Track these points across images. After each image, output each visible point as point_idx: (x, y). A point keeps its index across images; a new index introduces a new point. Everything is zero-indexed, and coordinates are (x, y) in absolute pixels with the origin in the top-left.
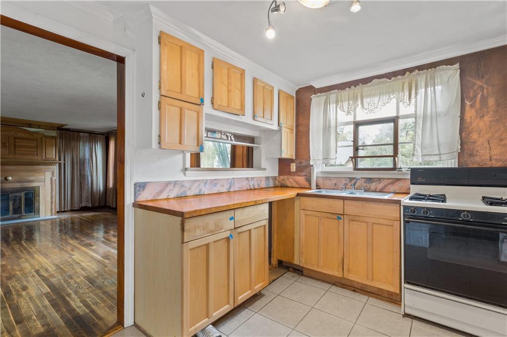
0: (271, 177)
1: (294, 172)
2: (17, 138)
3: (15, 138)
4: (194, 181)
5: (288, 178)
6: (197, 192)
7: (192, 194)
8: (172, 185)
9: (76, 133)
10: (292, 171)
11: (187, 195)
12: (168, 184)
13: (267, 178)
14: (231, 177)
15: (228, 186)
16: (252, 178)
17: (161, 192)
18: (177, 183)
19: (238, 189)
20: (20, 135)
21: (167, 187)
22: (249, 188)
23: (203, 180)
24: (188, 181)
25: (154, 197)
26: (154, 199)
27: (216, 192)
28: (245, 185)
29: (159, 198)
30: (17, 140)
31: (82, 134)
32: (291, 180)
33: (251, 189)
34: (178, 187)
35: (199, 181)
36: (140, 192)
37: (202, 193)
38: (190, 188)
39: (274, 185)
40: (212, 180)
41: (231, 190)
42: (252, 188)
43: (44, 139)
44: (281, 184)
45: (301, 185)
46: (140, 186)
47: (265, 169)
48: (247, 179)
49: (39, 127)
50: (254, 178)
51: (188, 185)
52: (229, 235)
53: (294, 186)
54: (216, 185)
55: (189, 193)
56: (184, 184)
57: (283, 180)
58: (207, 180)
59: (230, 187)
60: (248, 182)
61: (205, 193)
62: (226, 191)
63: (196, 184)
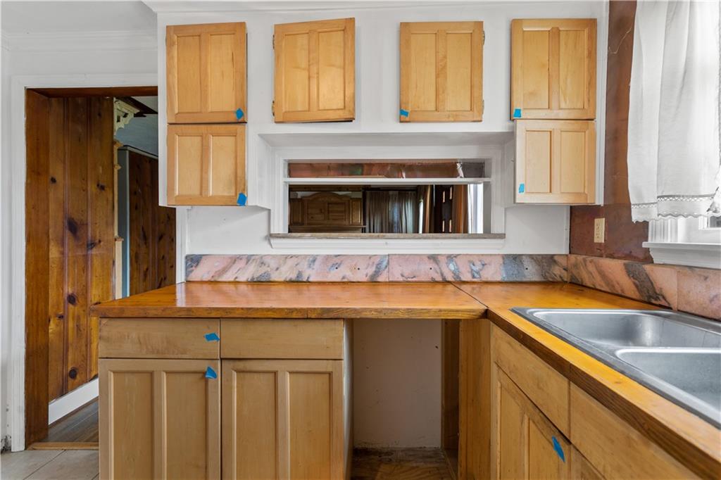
0: (531, 256)
1: (600, 244)
2: (331, 204)
3: (329, 204)
4: (287, 257)
5: (585, 260)
6: (293, 276)
7: (282, 279)
8: (244, 261)
9: (385, 192)
10: (596, 240)
11: (272, 280)
12: (235, 259)
13: (516, 258)
14: (386, 252)
15: (371, 270)
16: (450, 258)
17: (224, 270)
18: (253, 258)
19: (401, 279)
20: (333, 200)
21: (234, 263)
22: (440, 279)
23: (306, 256)
24: (274, 256)
25: (213, 277)
26: (212, 280)
27: (339, 280)
28: (426, 272)
29: (220, 280)
30: (330, 205)
31: (391, 193)
32: (591, 268)
33: (446, 282)
34: (254, 264)
35: (297, 256)
36: (193, 268)
37: (305, 280)
38: (277, 269)
39: (545, 277)
40: (328, 257)
41: (380, 279)
42: (450, 278)
43: (351, 201)
44: (573, 277)
45: (613, 286)
46: (192, 260)
47: (502, 236)
48: (433, 258)
49: (348, 190)
50: (456, 256)
51: (273, 264)
52: (206, 369)
53: (598, 287)
54: (337, 266)
55: (275, 277)
56: (266, 260)
57: (576, 266)
58: (317, 255)
59: (377, 273)
60: (434, 266)
61: (311, 280)
62: (365, 279)
63: (290, 262)
